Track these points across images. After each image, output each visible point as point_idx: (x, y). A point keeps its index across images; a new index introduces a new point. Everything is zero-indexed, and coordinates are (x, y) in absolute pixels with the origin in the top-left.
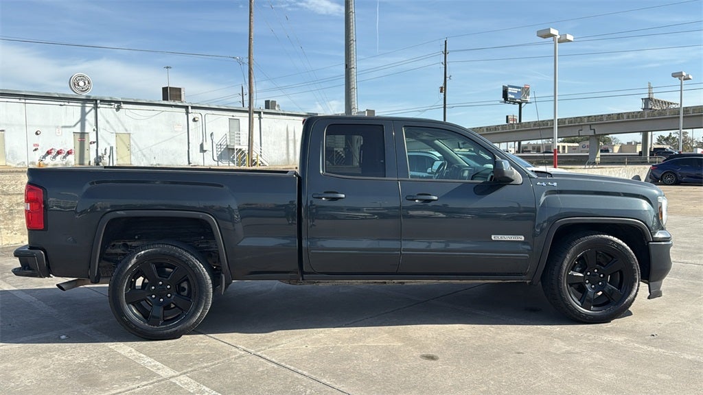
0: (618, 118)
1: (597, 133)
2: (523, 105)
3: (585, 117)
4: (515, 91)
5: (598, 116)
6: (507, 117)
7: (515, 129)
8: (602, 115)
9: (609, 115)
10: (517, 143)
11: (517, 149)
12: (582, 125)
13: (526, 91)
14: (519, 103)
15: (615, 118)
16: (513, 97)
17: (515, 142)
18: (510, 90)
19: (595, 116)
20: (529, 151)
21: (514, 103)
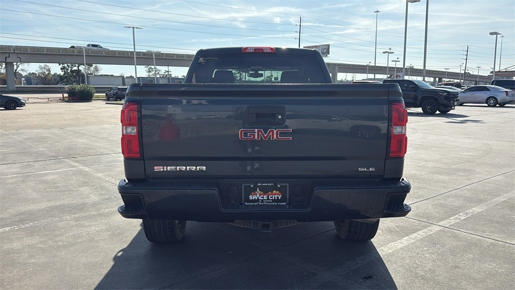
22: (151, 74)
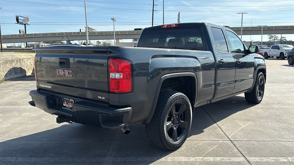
0: (78, 34)
1: (69, 40)
2: (26, 25)
3: (65, 33)
4: (22, 18)
5: (70, 33)
6: (20, 30)
7: (33, 36)
8: (71, 32)
9: (74, 32)
10: (25, 43)
11: (25, 46)
12: (63, 36)
13: (27, 19)
14: (24, 24)
15: (77, 34)
16: (21, 21)
17: (24, 42)
18: (20, 18)
19: (69, 33)
20: (30, 47)
21: (22, 24)
22: (271, 39)
